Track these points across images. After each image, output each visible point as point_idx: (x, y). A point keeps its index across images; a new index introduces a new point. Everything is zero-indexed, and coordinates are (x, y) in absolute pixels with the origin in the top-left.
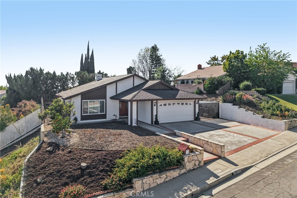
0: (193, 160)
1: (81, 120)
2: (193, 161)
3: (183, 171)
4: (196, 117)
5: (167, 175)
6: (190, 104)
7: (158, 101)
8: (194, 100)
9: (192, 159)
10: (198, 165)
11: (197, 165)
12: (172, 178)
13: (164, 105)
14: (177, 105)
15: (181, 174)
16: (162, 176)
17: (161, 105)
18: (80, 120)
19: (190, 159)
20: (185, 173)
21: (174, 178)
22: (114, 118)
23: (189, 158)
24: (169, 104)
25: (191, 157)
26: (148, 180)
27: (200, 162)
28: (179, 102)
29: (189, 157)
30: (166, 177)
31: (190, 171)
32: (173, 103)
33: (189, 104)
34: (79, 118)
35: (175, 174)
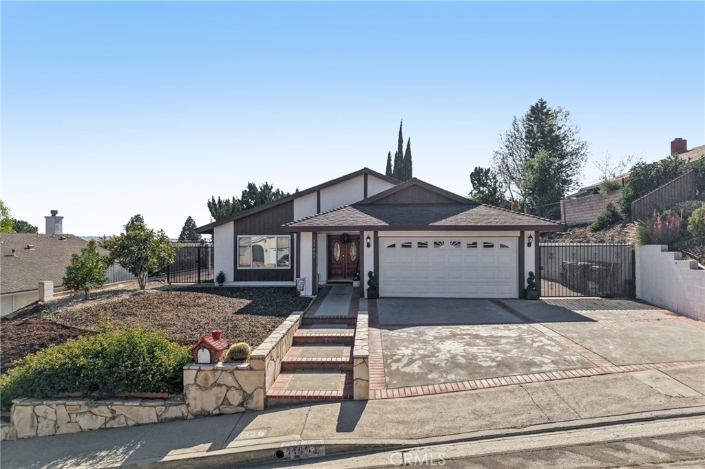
0: (220, 385)
1: (236, 279)
2: (215, 390)
3: (174, 411)
4: (526, 287)
5: (113, 411)
6: (502, 246)
7: (380, 234)
8: (518, 233)
9: (212, 381)
10: (241, 405)
11: (236, 403)
12: (131, 423)
13: (403, 246)
14: (452, 247)
15: (166, 419)
16: (95, 410)
17: (393, 246)
18: (233, 280)
19: (206, 379)
20: (183, 419)
21: (137, 425)
23: (201, 375)
24: (419, 243)
25: (209, 373)
26: (49, 410)
27: (247, 397)
28: (457, 240)
29: (199, 370)
30: (110, 415)
31: (203, 415)
32: (437, 240)
33: (497, 246)
34: (230, 276)
35: (147, 412)
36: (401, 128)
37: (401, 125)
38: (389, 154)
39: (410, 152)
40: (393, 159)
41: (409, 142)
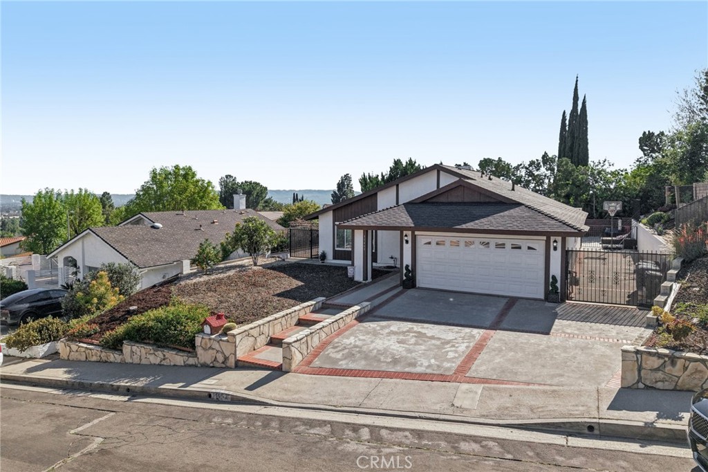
0: (213, 349)
2: (211, 351)
3: (192, 361)
5: (164, 355)
6: (529, 248)
8: (545, 238)
9: (209, 346)
10: (223, 363)
11: (221, 362)
12: (172, 364)
13: (437, 244)
15: (187, 364)
16: (156, 353)
17: (429, 243)
18: (332, 258)
19: (206, 344)
20: (195, 366)
21: (174, 365)
22: (391, 263)
23: (204, 341)
25: (207, 340)
26: (138, 350)
27: (226, 359)
28: (487, 241)
29: (204, 338)
30: (163, 357)
31: (204, 366)
33: (524, 248)
34: (330, 255)
35: (177, 359)
36: (576, 84)
37: (577, 81)
38: (564, 113)
39: (586, 111)
40: (568, 118)
41: (584, 100)
